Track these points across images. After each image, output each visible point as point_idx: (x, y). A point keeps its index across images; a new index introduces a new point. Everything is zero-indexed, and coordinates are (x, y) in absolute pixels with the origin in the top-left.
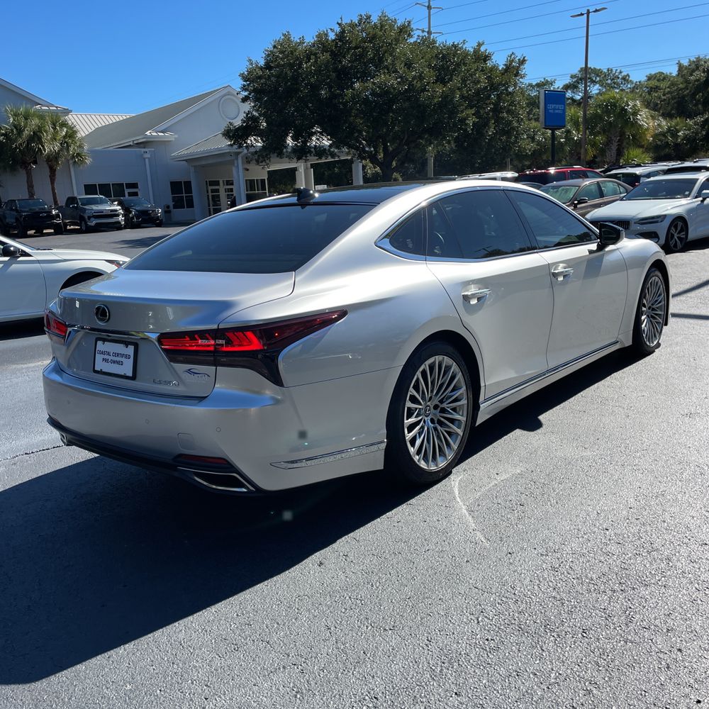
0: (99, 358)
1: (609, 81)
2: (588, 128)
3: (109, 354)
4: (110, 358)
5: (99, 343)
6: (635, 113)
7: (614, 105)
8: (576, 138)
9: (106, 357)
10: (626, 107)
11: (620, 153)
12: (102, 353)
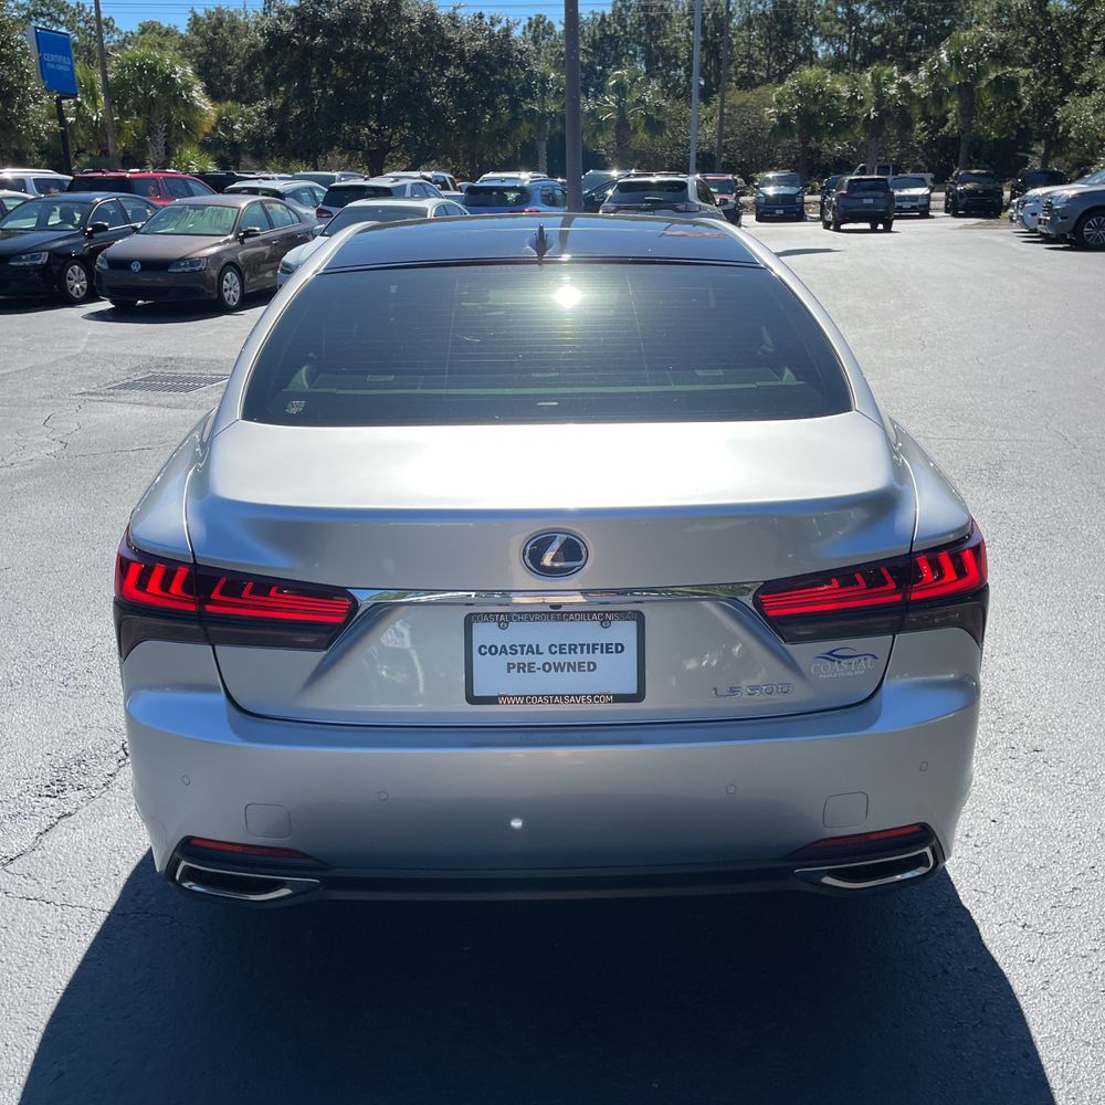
1: (82, 25)
2: (113, 103)
6: (188, 88)
7: (152, 69)
8: (95, 118)
10: (173, 76)
11: (169, 152)
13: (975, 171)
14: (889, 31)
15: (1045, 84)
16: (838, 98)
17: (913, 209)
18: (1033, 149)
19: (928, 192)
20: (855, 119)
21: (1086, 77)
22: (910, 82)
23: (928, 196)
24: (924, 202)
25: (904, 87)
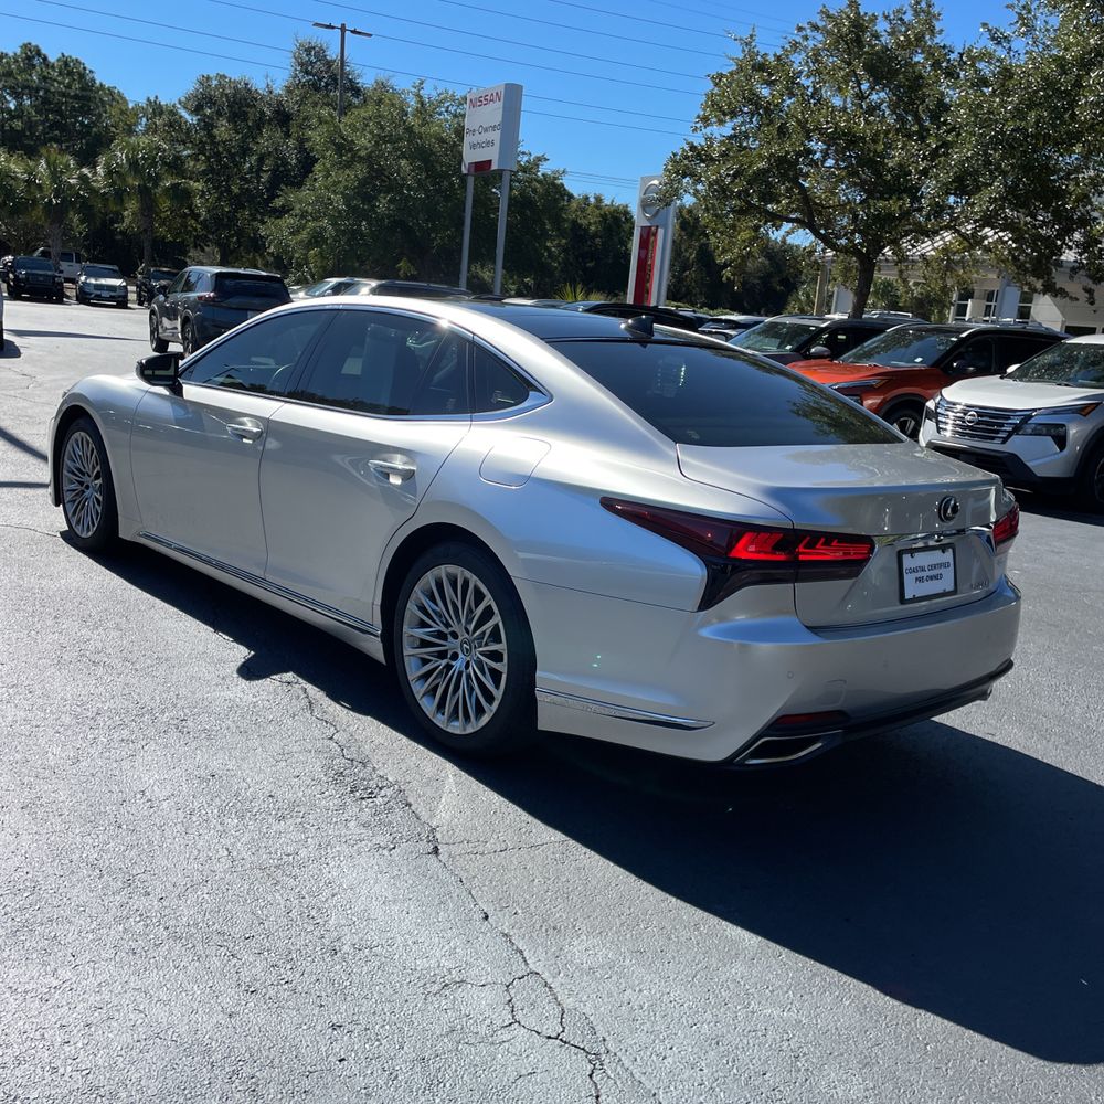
0: (909, 579)
3: (923, 570)
4: (924, 574)
5: (906, 558)
9: (920, 574)
12: (914, 571)
13: (165, 270)
14: (29, 118)
15: (219, 199)
16: (15, 179)
17: (112, 298)
18: (190, 254)
19: (124, 284)
20: (35, 201)
21: (278, 202)
22: (90, 175)
23: (125, 287)
24: (122, 293)
25: (83, 178)
